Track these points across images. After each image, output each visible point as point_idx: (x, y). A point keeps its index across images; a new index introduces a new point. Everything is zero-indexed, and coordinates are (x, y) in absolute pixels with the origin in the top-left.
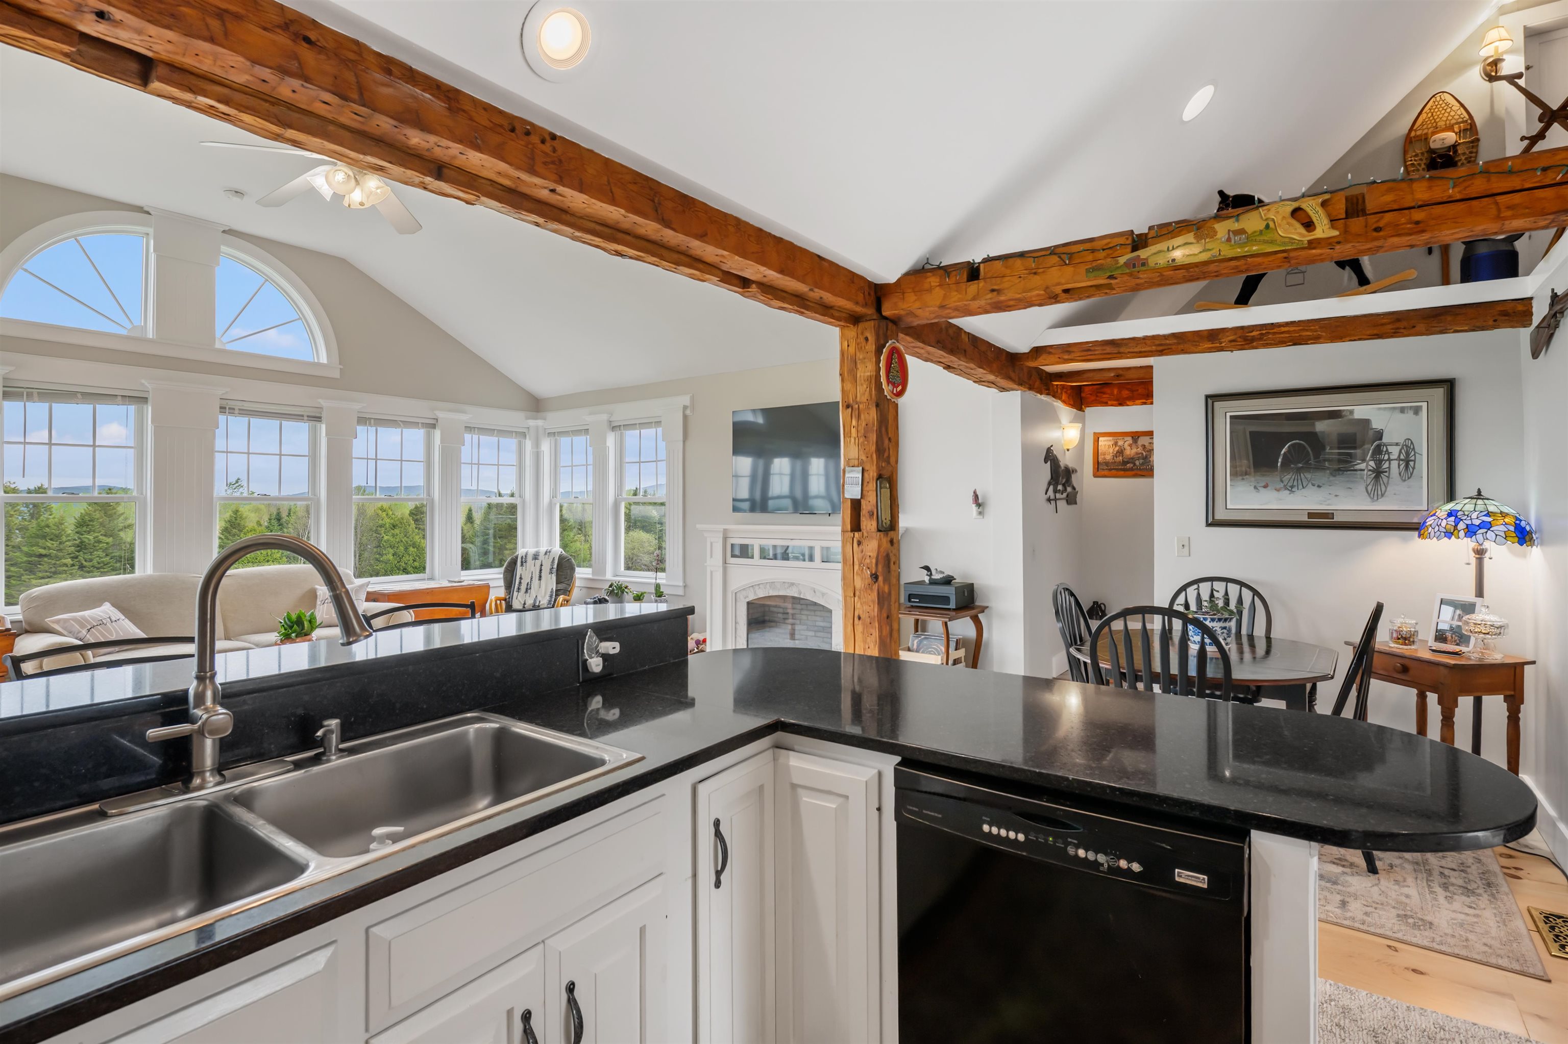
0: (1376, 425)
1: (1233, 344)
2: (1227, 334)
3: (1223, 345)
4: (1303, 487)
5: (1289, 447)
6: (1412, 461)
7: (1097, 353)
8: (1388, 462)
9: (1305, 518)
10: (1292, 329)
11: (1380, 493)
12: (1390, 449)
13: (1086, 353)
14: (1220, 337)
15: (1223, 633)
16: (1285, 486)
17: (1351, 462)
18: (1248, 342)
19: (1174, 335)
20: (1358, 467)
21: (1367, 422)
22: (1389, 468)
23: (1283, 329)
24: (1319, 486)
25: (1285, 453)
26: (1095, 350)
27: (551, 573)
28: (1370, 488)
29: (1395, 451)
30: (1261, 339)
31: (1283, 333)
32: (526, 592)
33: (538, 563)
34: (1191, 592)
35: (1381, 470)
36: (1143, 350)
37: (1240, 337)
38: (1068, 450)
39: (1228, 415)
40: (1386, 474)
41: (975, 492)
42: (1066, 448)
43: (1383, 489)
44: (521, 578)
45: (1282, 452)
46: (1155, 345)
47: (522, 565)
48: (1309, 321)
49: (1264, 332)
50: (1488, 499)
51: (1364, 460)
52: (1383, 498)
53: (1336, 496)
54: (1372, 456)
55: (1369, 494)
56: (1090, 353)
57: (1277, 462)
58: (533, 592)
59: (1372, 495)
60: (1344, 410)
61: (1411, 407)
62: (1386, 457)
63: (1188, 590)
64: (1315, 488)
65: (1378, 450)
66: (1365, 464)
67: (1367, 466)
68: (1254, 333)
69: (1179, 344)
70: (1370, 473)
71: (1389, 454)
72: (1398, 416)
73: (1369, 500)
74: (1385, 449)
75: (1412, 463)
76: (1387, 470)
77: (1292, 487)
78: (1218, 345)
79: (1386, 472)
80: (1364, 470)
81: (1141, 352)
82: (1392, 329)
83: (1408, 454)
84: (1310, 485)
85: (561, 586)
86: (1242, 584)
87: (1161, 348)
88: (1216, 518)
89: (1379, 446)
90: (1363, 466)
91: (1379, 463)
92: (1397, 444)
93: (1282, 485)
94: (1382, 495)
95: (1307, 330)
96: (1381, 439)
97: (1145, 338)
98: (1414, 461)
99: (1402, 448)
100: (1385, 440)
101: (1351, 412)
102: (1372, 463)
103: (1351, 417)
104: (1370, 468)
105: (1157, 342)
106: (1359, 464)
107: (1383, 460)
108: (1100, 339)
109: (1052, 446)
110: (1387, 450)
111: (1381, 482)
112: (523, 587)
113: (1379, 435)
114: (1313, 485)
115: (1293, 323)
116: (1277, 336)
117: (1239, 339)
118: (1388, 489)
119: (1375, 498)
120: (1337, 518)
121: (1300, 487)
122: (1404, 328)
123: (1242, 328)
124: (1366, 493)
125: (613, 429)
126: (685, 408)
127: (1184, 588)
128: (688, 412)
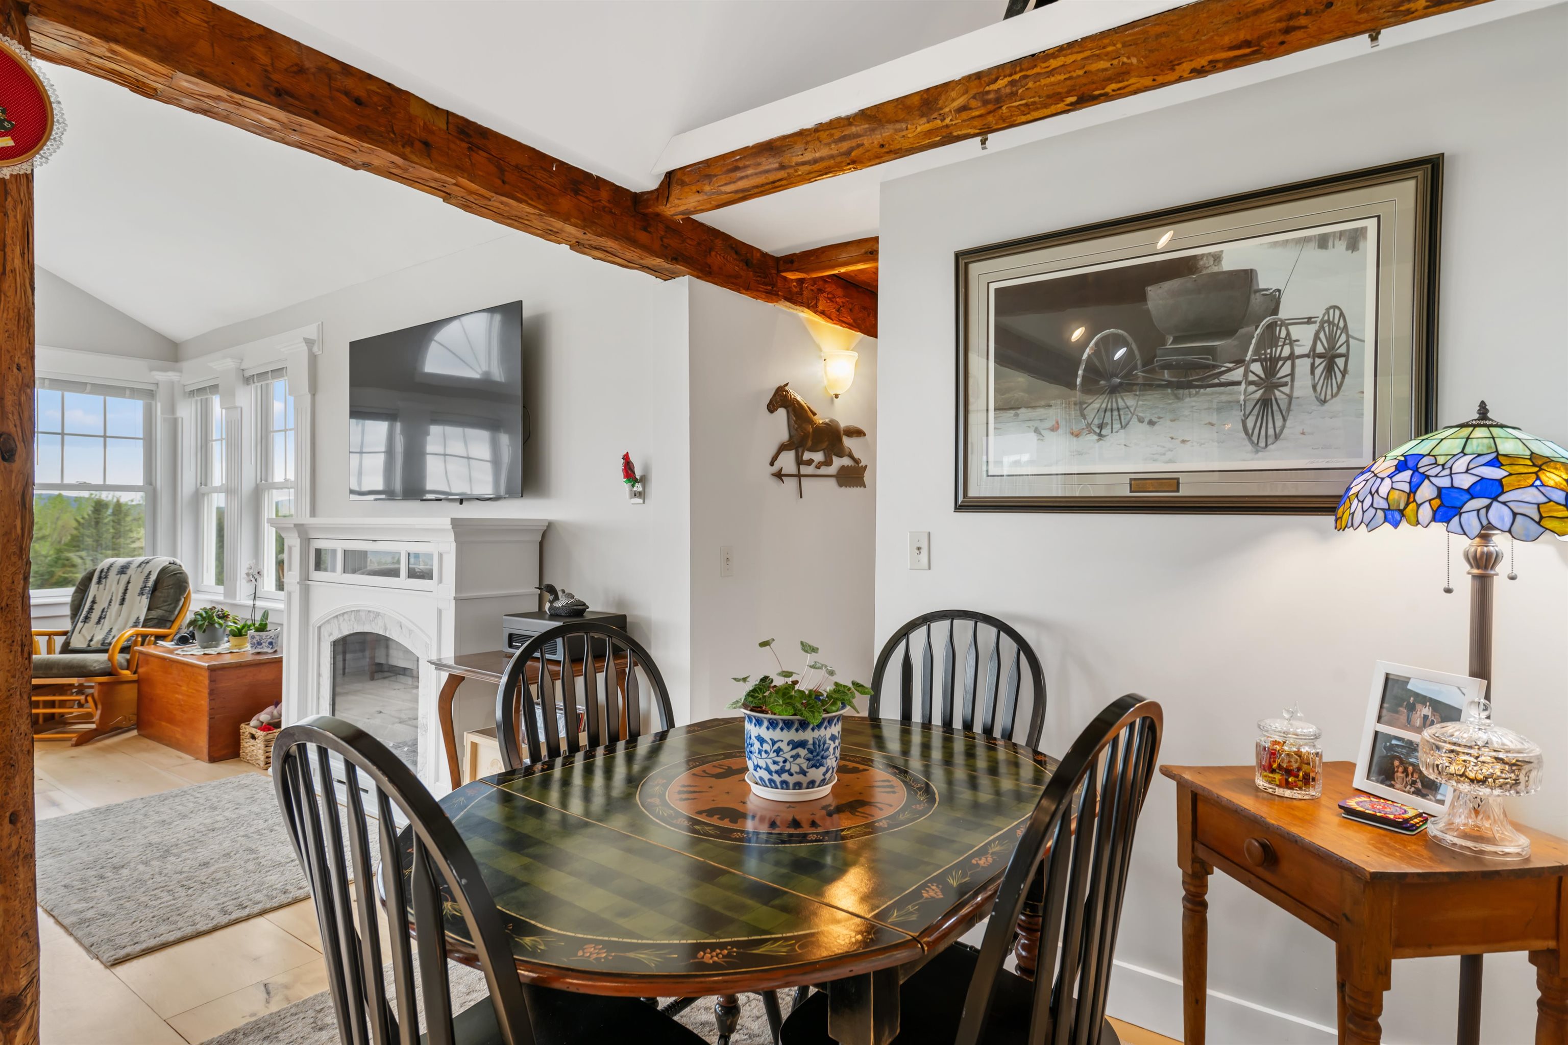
0: (1265, 280)
1: (965, 115)
4: (1122, 427)
5: (1096, 344)
6: (1341, 356)
8: (1289, 363)
9: (1125, 492)
10: (1070, 59)
11: (1271, 431)
12: (1296, 332)
14: (941, 102)
16: (1089, 425)
17: (1214, 367)
18: (990, 107)
19: (865, 115)
20: (1225, 378)
21: (1247, 277)
22: (1292, 374)
23: (1054, 63)
24: (1151, 423)
25: (1089, 357)
27: (141, 593)
28: (1250, 423)
29: (1304, 336)
30: (1013, 94)
31: (1051, 73)
32: (98, 622)
33: (124, 578)
34: (918, 638)
35: (1275, 380)
37: (974, 97)
38: (837, 396)
39: (993, 287)
40: (1286, 390)
41: (626, 457)
42: (832, 393)
43: (1279, 423)
44: (94, 602)
45: (1085, 356)
47: (99, 582)
48: (1103, 35)
49: (1017, 77)
51: (1239, 362)
52: (1278, 443)
53: (1183, 441)
54: (1256, 352)
55: (1249, 435)
57: (1076, 376)
58: (106, 624)
59: (1255, 438)
60: (1203, 255)
61: (1342, 233)
62: (1286, 351)
64: (1144, 427)
65: (1270, 337)
66: (1241, 370)
67: (1245, 375)
68: (1001, 83)
69: (873, 130)
70: (1252, 388)
71: (1292, 343)
72: (1312, 253)
73: (1250, 447)
74: (1283, 334)
75: (1340, 362)
76: (1288, 379)
77: (1101, 427)
78: (938, 123)
79: (1285, 384)
80: (1238, 383)
82: (1280, 20)
83: (1332, 340)
84: (1135, 419)
85: (155, 614)
86: (1001, 626)
88: (972, 493)
89: (1271, 327)
90: (1238, 374)
91: (1271, 366)
92: (1309, 321)
93: (1083, 423)
94: (1277, 437)
95: (1099, 57)
96: (1275, 311)
97: (818, 130)
98: (1346, 356)
99: (1322, 327)
100: (1283, 314)
101: (1217, 258)
102: (1256, 367)
103: (1215, 269)
104: (1252, 377)
106: (1230, 370)
107: (1280, 358)
109: (787, 385)
110: (1288, 334)
111: (1275, 407)
112: (95, 616)
113: (1274, 301)
114: (1141, 420)
115: (1071, 45)
116: (1043, 82)
117: (973, 103)
118: (1288, 423)
119: (1262, 444)
120: (1186, 490)
121: (1117, 426)
122: (1308, 13)
123: (978, 76)
124: (1243, 435)
125: (248, 380)
126: (309, 342)
127: (904, 632)
128: (315, 349)
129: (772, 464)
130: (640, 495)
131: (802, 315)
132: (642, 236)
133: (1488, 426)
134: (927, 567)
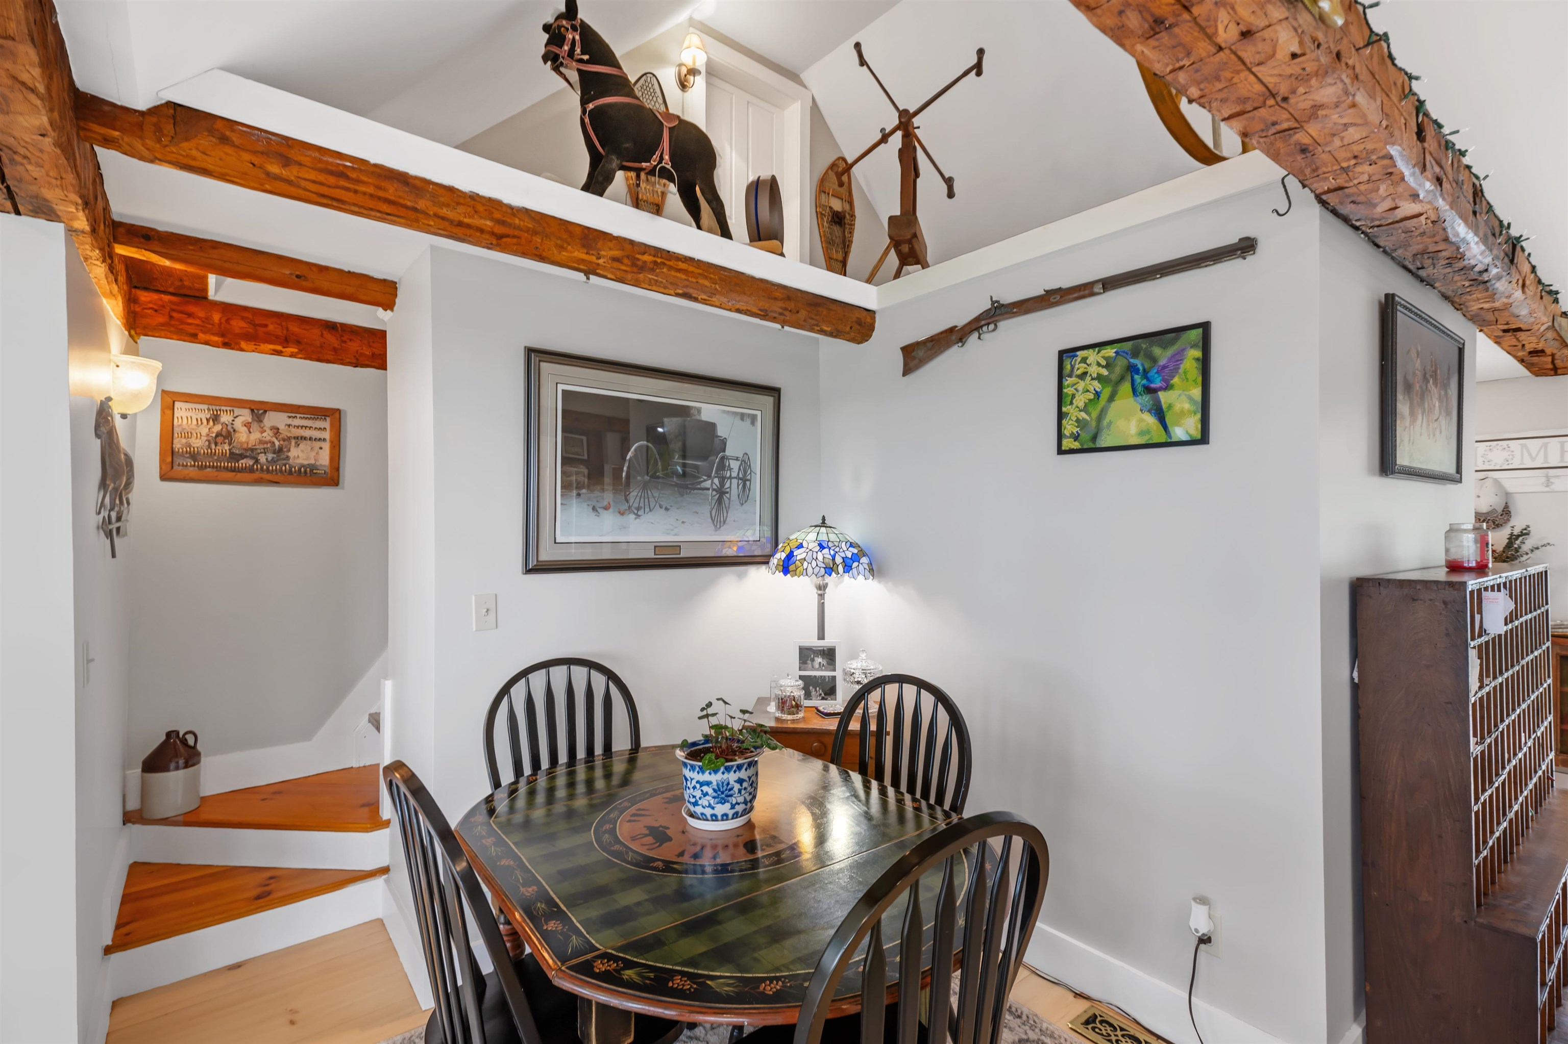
0: (721, 432)
1: (615, 264)
2: (611, 244)
3: (601, 261)
4: (650, 510)
5: (636, 450)
6: (748, 480)
7: (363, 189)
8: (729, 480)
9: (651, 555)
11: (722, 518)
12: (732, 463)
13: (332, 180)
16: (630, 507)
17: (700, 477)
18: (635, 269)
19: (527, 213)
20: (703, 485)
21: (712, 427)
22: (730, 487)
23: (682, 265)
24: (667, 509)
25: (631, 458)
26: (358, 181)
28: (713, 513)
29: (735, 465)
35: (723, 490)
36: (467, 220)
37: (628, 257)
38: (124, 416)
39: (561, 387)
40: (728, 495)
42: (120, 410)
43: (725, 515)
45: (628, 458)
46: (492, 219)
49: (658, 260)
50: (830, 527)
51: (709, 476)
52: (725, 526)
53: (683, 522)
54: (716, 472)
55: (713, 521)
56: (343, 183)
57: (622, 471)
59: (715, 522)
60: (692, 407)
61: (749, 415)
62: (728, 474)
63: (512, 690)
64: (663, 511)
65: (722, 466)
66: (710, 482)
67: (712, 485)
68: (646, 258)
69: (534, 232)
70: (715, 493)
71: (731, 469)
72: (738, 421)
73: (713, 528)
74: (727, 463)
75: (748, 483)
76: (728, 490)
77: (638, 509)
78: (594, 259)
79: (727, 493)
80: (708, 489)
81: (460, 224)
82: (781, 308)
83: (745, 472)
84: (657, 505)
86: (590, 665)
87: (500, 230)
88: (540, 559)
89: (723, 458)
90: (707, 483)
91: (722, 481)
92: (737, 459)
93: (626, 506)
94: (725, 522)
95: (706, 278)
96: (724, 451)
97: (474, 198)
98: (750, 480)
99: (741, 463)
100: (728, 452)
101: (698, 410)
102: (716, 481)
103: (698, 418)
104: (715, 487)
105: (497, 215)
106: (705, 480)
107: (725, 477)
108: (373, 159)
109: (108, 399)
110: (729, 464)
111: (724, 505)
113: (723, 444)
114: (661, 507)
115: (691, 260)
116: (673, 273)
117: (626, 261)
118: (729, 515)
119: (718, 526)
120: (685, 553)
121: (647, 510)
122: (790, 311)
123: (631, 242)
124: (710, 520)
127: (508, 687)
133: (826, 527)
134: (495, 626)
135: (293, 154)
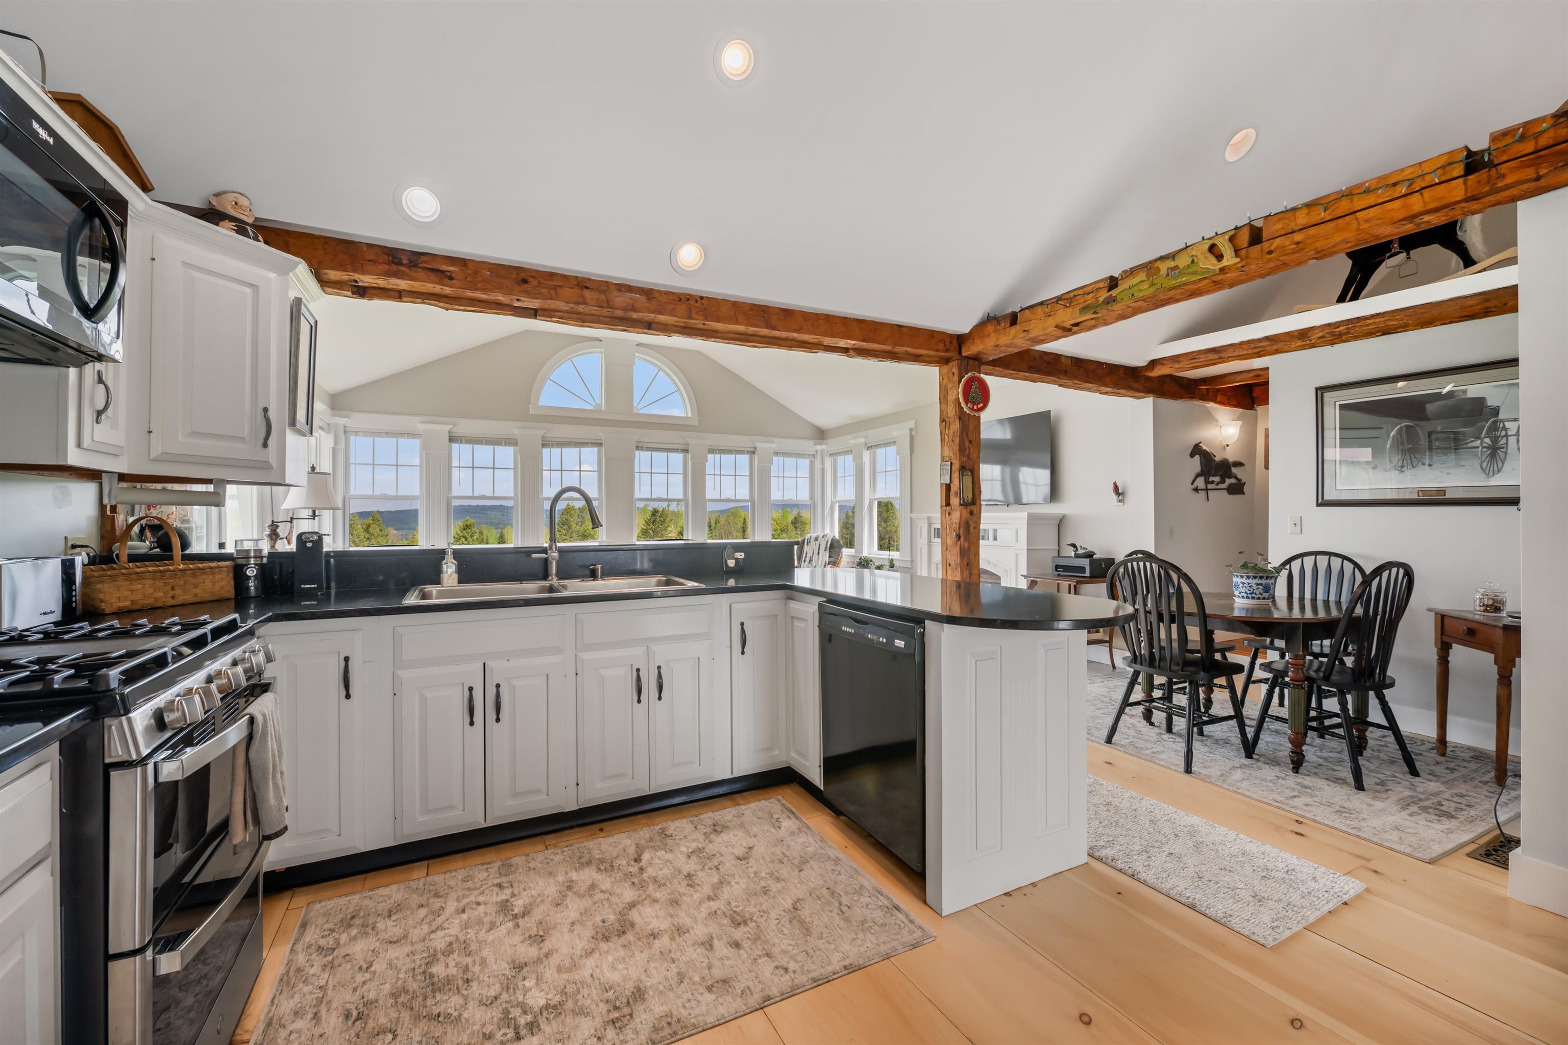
0: (1491, 402)
1: (1322, 340)
2: (1316, 331)
3: (1313, 341)
4: (1413, 467)
5: (1398, 430)
7: (1202, 360)
8: (1505, 438)
9: (1415, 496)
10: (1377, 320)
11: (1496, 469)
12: (1508, 425)
13: (1192, 361)
14: (1309, 335)
15: (1258, 589)
16: (1394, 466)
17: (1464, 440)
19: (1267, 338)
20: (1470, 445)
21: (1481, 401)
22: (1507, 443)
23: (1369, 322)
24: (1430, 466)
25: (1394, 436)
27: (826, 550)
28: (1484, 465)
29: (1512, 425)
30: (1348, 333)
31: (1368, 325)
33: (818, 543)
34: (1296, 565)
35: (1497, 446)
36: (1241, 353)
38: (1228, 446)
39: (1338, 404)
40: (1504, 450)
41: (1115, 483)
42: (1225, 444)
43: (1500, 465)
45: (1391, 435)
46: (1252, 349)
48: (1394, 311)
49: (1350, 326)
51: (1478, 437)
52: (1500, 474)
53: (1448, 473)
54: (1487, 433)
55: (1484, 471)
56: (1195, 361)
57: (1386, 444)
59: (1487, 472)
60: (1456, 391)
62: (1503, 433)
64: (1426, 467)
65: (1494, 427)
66: (1479, 441)
67: (1481, 444)
68: (1341, 328)
69: (1273, 345)
70: (1485, 450)
71: (1506, 430)
73: (1484, 476)
74: (1501, 425)
76: (1505, 445)
77: (1401, 467)
78: (1308, 342)
79: (1503, 448)
80: (1478, 447)
81: (1239, 356)
84: (1420, 463)
85: (831, 559)
86: (1344, 558)
87: (1256, 350)
88: (1325, 498)
89: (1495, 422)
90: (1478, 443)
91: (1495, 440)
92: (1515, 420)
93: (1391, 466)
94: (1499, 471)
95: (1392, 320)
96: (1497, 416)
97: (1242, 343)
100: (1501, 416)
101: (1465, 392)
102: (1487, 440)
103: (1464, 397)
104: (1485, 445)
105: (1252, 346)
106: (1473, 441)
107: (1500, 436)
108: (1203, 348)
109: (1200, 443)
110: (1504, 426)
111: (1498, 458)
113: (1496, 411)
114: (1424, 465)
115: (1378, 315)
117: (1327, 335)
118: (1505, 465)
119: (1491, 474)
120: (1449, 495)
121: (1410, 467)
123: (1329, 325)
124: (1480, 470)
125: (868, 448)
126: (911, 430)
127: (1289, 561)
128: (913, 433)
129: (1192, 484)
130: (1120, 501)
131: (1207, 405)
132: (1136, 385)
134: (1299, 532)
135: (1179, 359)
